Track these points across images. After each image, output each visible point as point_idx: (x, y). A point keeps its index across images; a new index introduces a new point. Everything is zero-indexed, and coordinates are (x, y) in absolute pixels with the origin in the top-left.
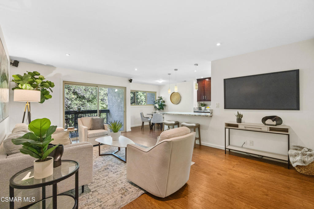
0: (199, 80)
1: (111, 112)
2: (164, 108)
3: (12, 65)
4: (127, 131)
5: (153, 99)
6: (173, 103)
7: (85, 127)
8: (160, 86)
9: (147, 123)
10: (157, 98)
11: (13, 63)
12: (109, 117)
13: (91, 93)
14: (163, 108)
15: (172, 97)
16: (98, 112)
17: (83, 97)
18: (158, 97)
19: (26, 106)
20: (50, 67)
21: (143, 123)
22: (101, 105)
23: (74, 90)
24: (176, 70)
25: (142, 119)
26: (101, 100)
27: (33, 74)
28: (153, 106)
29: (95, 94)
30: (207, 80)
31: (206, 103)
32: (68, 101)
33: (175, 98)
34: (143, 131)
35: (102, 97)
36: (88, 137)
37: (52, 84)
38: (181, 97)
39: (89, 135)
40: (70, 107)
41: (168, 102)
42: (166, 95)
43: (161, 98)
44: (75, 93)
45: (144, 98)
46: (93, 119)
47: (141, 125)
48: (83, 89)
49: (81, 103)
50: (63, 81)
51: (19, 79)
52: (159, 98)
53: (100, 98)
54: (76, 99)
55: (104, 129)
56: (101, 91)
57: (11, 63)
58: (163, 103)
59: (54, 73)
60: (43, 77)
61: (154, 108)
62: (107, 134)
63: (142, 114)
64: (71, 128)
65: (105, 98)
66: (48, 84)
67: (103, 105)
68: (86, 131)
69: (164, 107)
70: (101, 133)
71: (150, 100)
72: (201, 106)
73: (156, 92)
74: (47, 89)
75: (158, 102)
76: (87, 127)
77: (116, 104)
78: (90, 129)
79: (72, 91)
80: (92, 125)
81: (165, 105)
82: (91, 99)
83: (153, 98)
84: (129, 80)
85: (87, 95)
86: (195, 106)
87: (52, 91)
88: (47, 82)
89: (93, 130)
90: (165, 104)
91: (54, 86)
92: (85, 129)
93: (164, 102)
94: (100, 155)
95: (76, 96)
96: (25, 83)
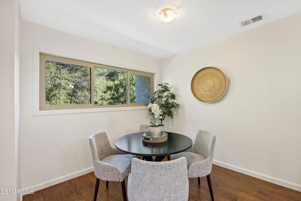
2: (175, 113)
5: (146, 91)
10: (156, 88)
14: (170, 112)
15: (195, 84)
18: (159, 85)
33: (207, 86)
43: (166, 89)
52: (160, 88)
58: (171, 101)
69: (173, 110)
71: (141, 94)
73: (153, 74)
75: (160, 97)
81: (175, 106)
83: (148, 88)
90: (175, 101)
93: (173, 97)
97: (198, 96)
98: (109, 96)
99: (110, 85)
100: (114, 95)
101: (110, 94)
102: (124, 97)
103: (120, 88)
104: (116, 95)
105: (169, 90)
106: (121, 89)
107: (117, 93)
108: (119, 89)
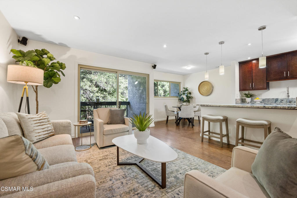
0: (241, 64)
1: (131, 104)
2: (191, 101)
3: (20, 42)
4: (150, 127)
6: (202, 94)
7: (100, 121)
8: (185, 75)
9: (172, 118)
10: (182, 90)
11: (21, 40)
12: (130, 110)
13: (112, 86)
15: (200, 88)
16: (118, 103)
17: (105, 90)
18: (184, 88)
19: (24, 89)
20: (63, 46)
21: (168, 117)
22: (121, 98)
23: (96, 83)
24: (222, 43)
25: (167, 112)
26: (122, 93)
27: (41, 52)
28: (177, 98)
29: (115, 87)
30: (254, 62)
31: (252, 92)
32: (90, 93)
33: (205, 89)
34: (168, 127)
35: (122, 91)
36: (104, 134)
37: (63, 66)
38: (213, 87)
39: (105, 131)
40: (92, 99)
41: (196, 93)
42: (192, 86)
43: (187, 90)
44: (97, 86)
45: (163, 92)
46: (111, 111)
47: (166, 119)
48: (105, 81)
49: (102, 95)
50: (79, 65)
51: (20, 55)
53: (120, 91)
54: (97, 92)
55: (124, 123)
56: (121, 84)
57: (19, 41)
58: (189, 95)
59: (68, 54)
60: (52, 56)
61: (178, 100)
62: (128, 131)
63: (166, 106)
64: (84, 121)
65: (125, 92)
66: (58, 65)
67: (123, 99)
68: (101, 125)
69: (190, 99)
70: (121, 129)
72: (245, 98)
73: (180, 83)
74: (58, 72)
75: (183, 94)
76: (103, 121)
77: (137, 95)
78: (108, 124)
79: (94, 83)
80: (110, 117)
81: (191, 98)
82: (112, 92)
83: (177, 89)
84: (153, 66)
85: (108, 88)
86: (237, 97)
87: (64, 75)
88: (58, 63)
89: (111, 124)
90: (191, 95)
91: (66, 67)
92: (100, 123)
93: (190, 93)
94: (119, 164)
95: (97, 89)
96: (26, 60)
97: (201, 93)
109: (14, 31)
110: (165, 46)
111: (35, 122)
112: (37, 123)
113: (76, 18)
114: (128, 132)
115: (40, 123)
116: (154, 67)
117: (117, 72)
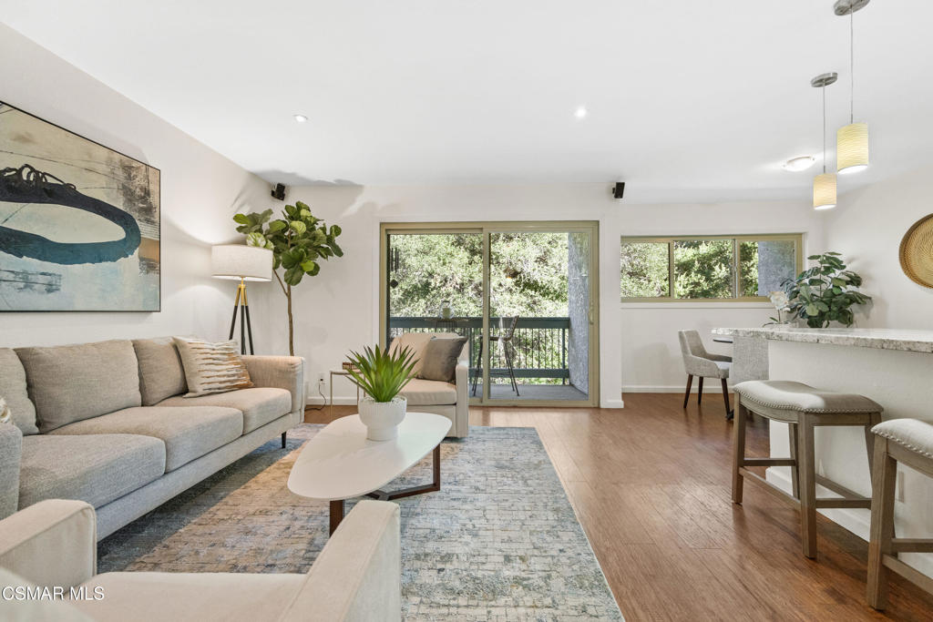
1: (573, 325)
2: (858, 315)
4: (602, 406)
6: (925, 285)
12: (571, 344)
14: (845, 313)
15: (913, 250)
20: (346, 188)
25: (685, 360)
41: (886, 282)
42: (869, 246)
43: (833, 263)
50: (381, 224)
51: (249, 223)
55: (452, 379)
57: (273, 194)
60: (308, 215)
62: (455, 404)
63: (682, 337)
69: (853, 308)
73: (798, 235)
75: (814, 282)
78: (418, 377)
81: (859, 299)
83: (791, 265)
84: (614, 190)
90: (860, 290)
93: (856, 281)
98: (684, 287)
99: (685, 259)
100: (697, 284)
101: (686, 282)
102: (730, 290)
103: (716, 264)
104: (705, 286)
105: (844, 267)
106: (720, 267)
107: (708, 279)
108: (713, 270)
109: (255, 176)
110: (581, 113)
111: (204, 356)
112: (207, 359)
113: (300, 119)
114: (454, 407)
115: (214, 359)
116: (619, 190)
117: (482, 229)
